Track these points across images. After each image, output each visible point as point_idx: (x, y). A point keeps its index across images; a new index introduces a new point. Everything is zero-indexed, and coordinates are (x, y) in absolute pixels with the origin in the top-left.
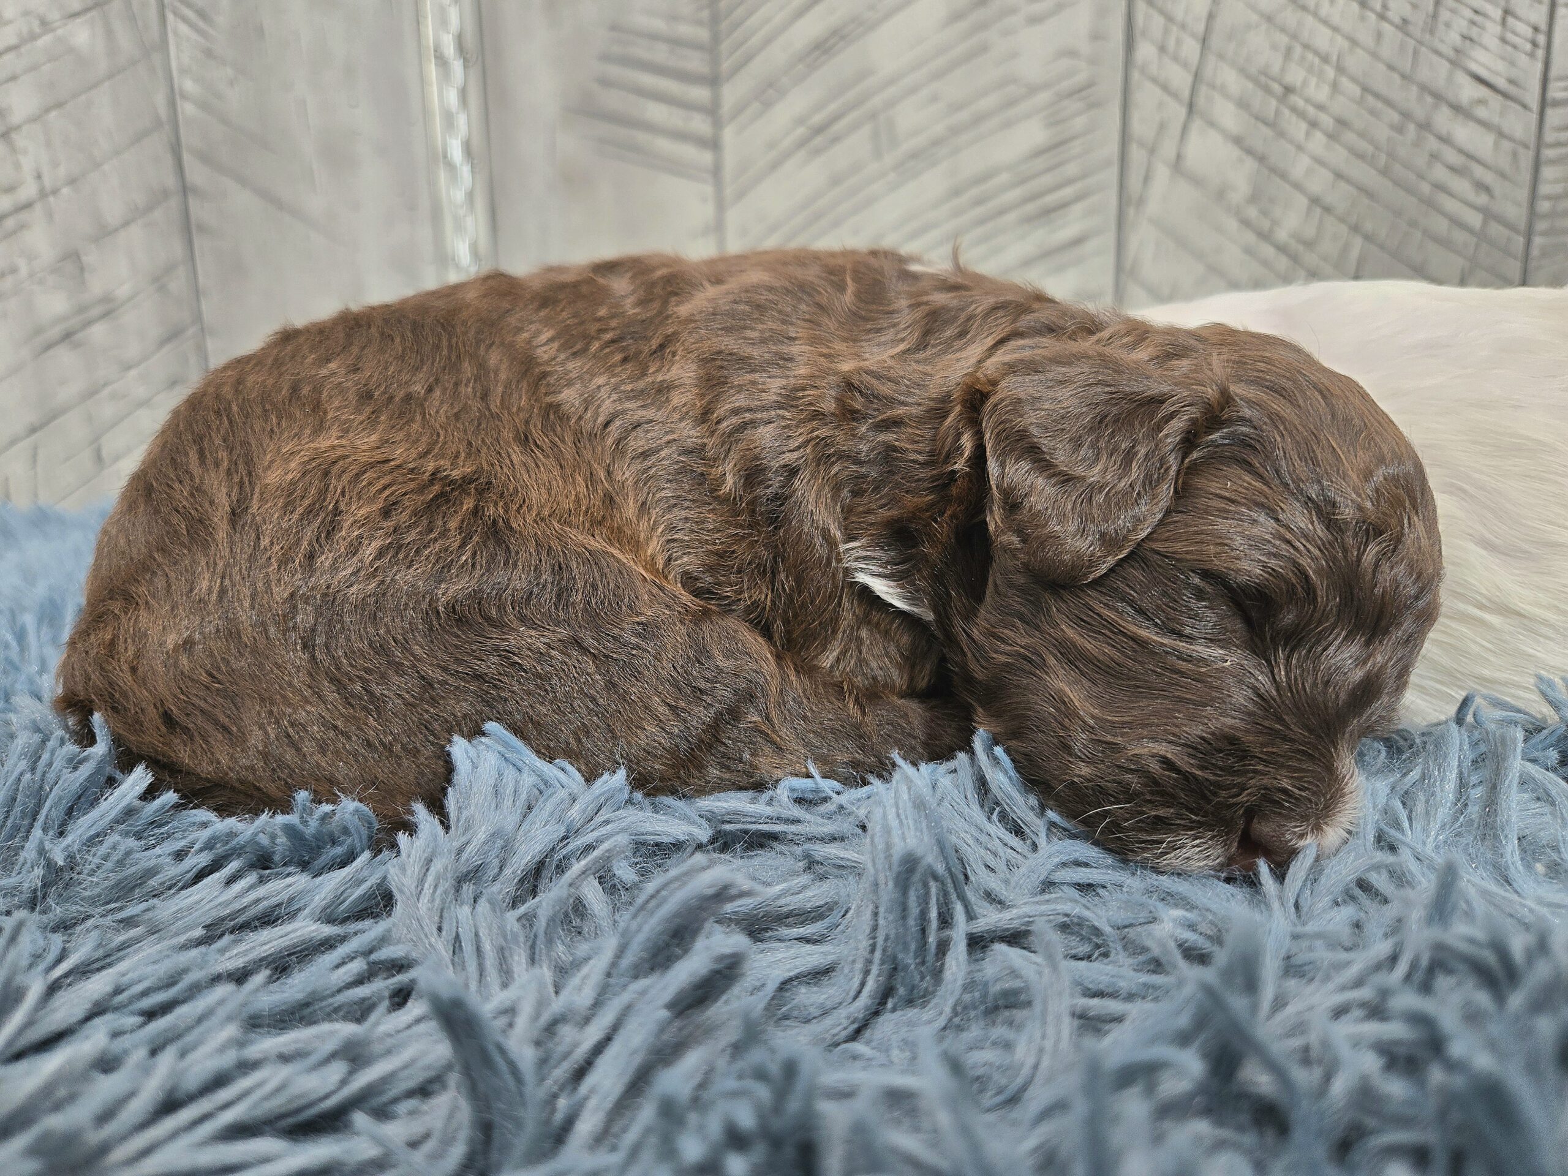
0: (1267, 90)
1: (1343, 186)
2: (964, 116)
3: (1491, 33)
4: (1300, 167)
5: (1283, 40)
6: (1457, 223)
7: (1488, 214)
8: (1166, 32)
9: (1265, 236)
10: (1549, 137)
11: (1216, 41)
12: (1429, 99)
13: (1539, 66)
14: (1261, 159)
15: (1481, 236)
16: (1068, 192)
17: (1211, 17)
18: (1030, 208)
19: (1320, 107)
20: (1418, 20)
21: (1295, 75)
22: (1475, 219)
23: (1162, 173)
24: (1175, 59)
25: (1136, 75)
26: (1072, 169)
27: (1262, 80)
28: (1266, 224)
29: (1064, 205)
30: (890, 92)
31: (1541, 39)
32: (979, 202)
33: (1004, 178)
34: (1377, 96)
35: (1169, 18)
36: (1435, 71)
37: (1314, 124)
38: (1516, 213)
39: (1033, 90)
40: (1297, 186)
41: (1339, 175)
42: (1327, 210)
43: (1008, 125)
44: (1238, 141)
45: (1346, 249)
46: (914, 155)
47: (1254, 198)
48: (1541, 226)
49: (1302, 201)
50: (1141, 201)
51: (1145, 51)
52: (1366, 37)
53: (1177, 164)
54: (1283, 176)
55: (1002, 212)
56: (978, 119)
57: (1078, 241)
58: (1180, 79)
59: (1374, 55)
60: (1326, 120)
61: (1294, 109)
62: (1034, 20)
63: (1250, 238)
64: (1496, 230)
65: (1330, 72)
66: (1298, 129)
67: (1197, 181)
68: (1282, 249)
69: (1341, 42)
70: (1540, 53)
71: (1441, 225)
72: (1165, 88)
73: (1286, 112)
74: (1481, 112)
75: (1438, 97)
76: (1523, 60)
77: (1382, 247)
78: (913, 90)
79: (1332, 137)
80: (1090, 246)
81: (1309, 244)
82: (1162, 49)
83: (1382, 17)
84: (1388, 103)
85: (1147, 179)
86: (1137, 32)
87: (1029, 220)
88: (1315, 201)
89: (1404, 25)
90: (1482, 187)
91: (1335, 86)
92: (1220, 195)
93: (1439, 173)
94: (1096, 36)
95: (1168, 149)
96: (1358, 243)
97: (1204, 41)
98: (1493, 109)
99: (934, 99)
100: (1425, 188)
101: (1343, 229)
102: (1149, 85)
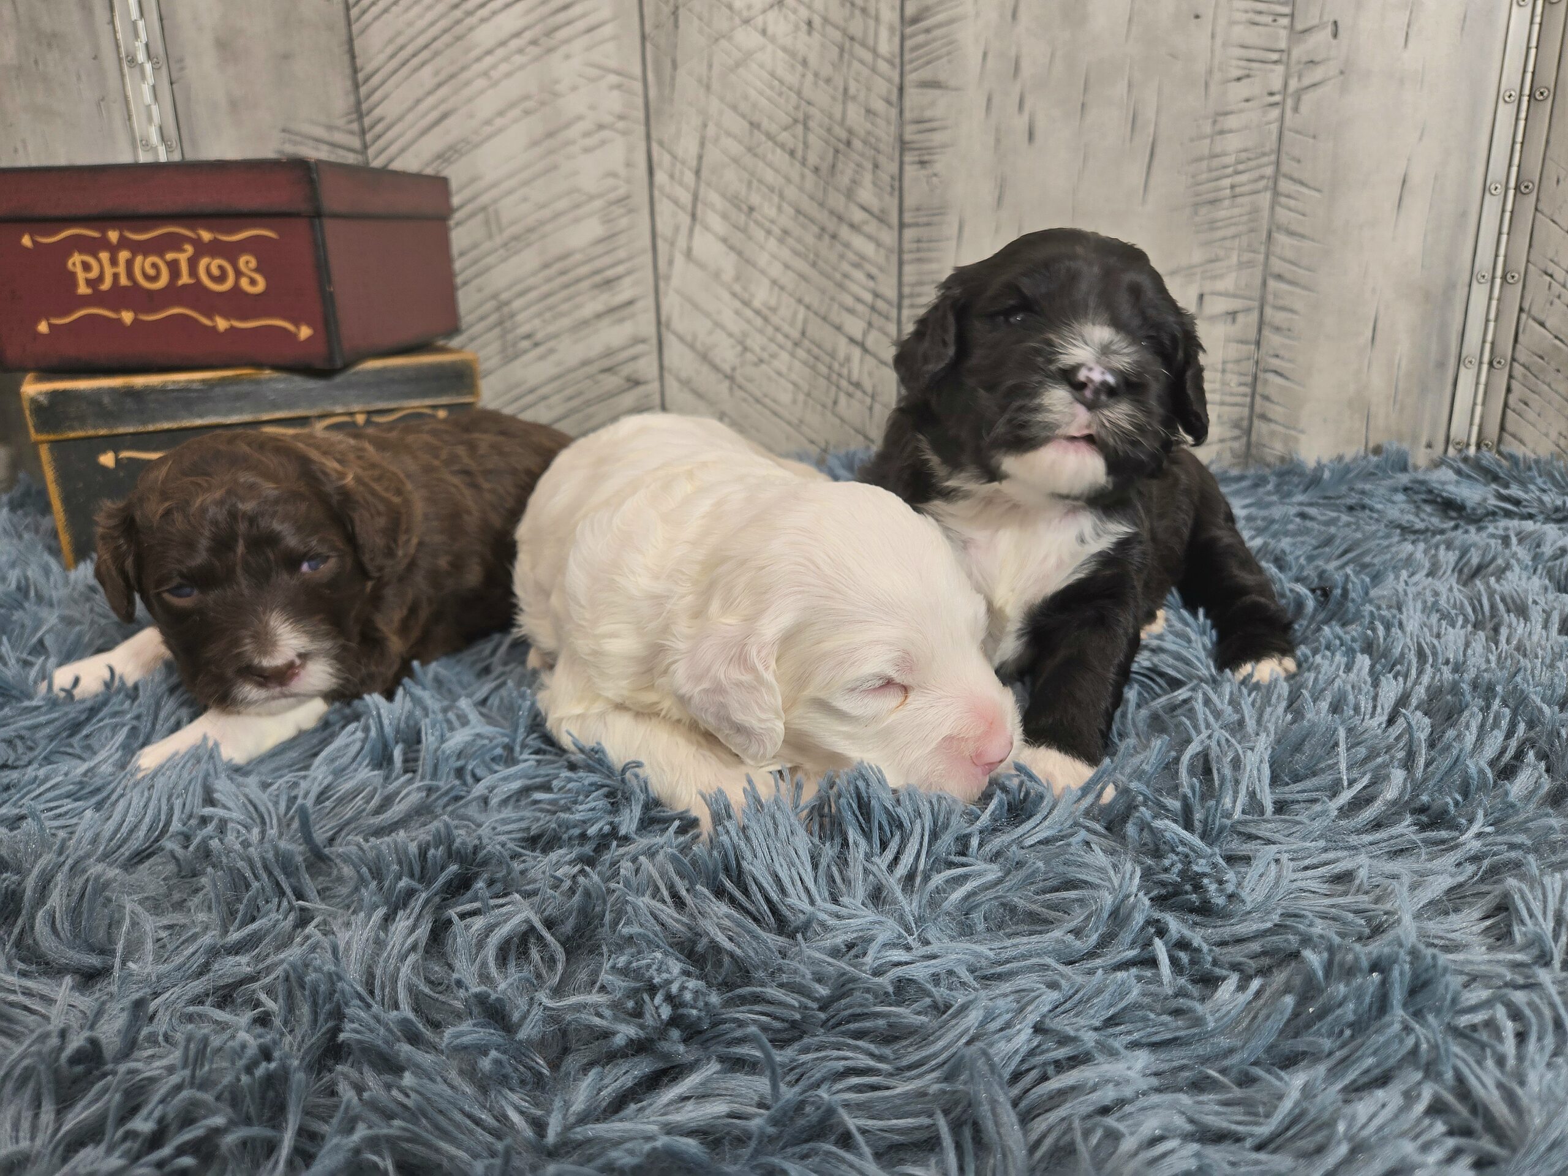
0: (740, 209)
1: (790, 274)
2: (546, 213)
3: (867, 178)
4: (763, 259)
5: (746, 176)
6: (858, 299)
7: (876, 295)
8: (673, 165)
9: (747, 304)
10: (907, 246)
11: (705, 173)
12: (835, 219)
13: (896, 201)
14: (740, 254)
15: (873, 308)
16: (620, 269)
17: (700, 157)
18: (598, 279)
19: (772, 222)
20: (825, 167)
21: (755, 199)
22: (868, 297)
23: (679, 259)
24: (681, 184)
25: (656, 193)
26: (622, 254)
27: (735, 201)
28: (746, 296)
29: (618, 278)
30: (494, 193)
31: (897, 184)
32: (563, 273)
33: (578, 257)
34: (805, 216)
35: (674, 157)
36: (837, 201)
37: (769, 232)
38: (891, 293)
39: (591, 198)
40: (763, 272)
41: (787, 266)
42: (782, 288)
43: (577, 220)
44: (724, 240)
45: (795, 314)
46: (516, 238)
47: (737, 278)
48: (906, 302)
49: (766, 282)
50: (668, 278)
51: (660, 177)
52: (795, 176)
53: (688, 253)
54: (754, 265)
55: (578, 281)
56: (557, 216)
57: (630, 303)
58: (685, 198)
59: (801, 189)
60: (776, 230)
61: (757, 222)
62: (587, 150)
63: (737, 304)
64: (880, 305)
65: (776, 199)
66: (760, 234)
67: (702, 266)
68: (758, 312)
69: (781, 181)
70: (897, 193)
71: (849, 301)
72: (676, 202)
73: (752, 224)
74: (866, 229)
75: (840, 218)
76: (887, 198)
77: (816, 314)
78: (510, 192)
79: (781, 241)
80: (640, 305)
81: (774, 310)
82: (672, 176)
83: (804, 163)
84: (812, 221)
85: (671, 262)
86: (655, 166)
87: (597, 286)
88: (774, 282)
89: (816, 170)
90: (871, 277)
91: (780, 209)
92: (717, 275)
93: (846, 267)
94: (629, 165)
95: (682, 242)
96: (802, 311)
97: (698, 172)
98: (872, 227)
99: (525, 199)
100: (838, 276)
101: (792, 301)
102: (665, 200)
